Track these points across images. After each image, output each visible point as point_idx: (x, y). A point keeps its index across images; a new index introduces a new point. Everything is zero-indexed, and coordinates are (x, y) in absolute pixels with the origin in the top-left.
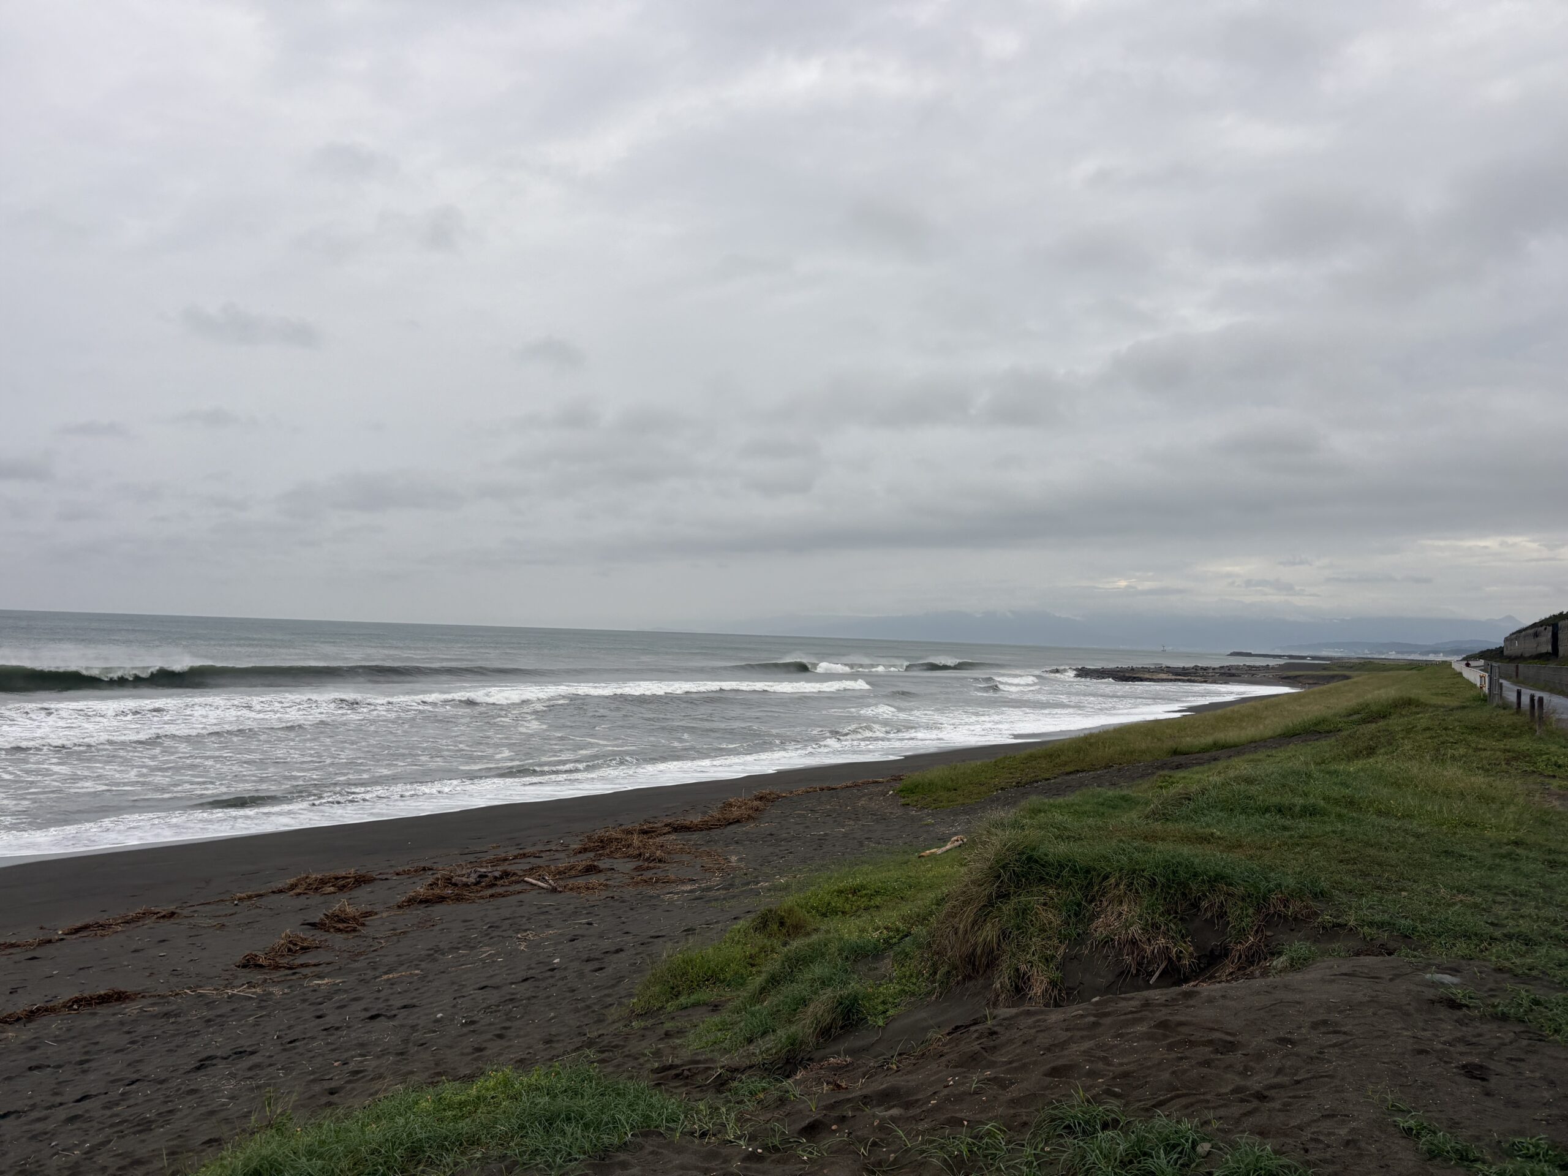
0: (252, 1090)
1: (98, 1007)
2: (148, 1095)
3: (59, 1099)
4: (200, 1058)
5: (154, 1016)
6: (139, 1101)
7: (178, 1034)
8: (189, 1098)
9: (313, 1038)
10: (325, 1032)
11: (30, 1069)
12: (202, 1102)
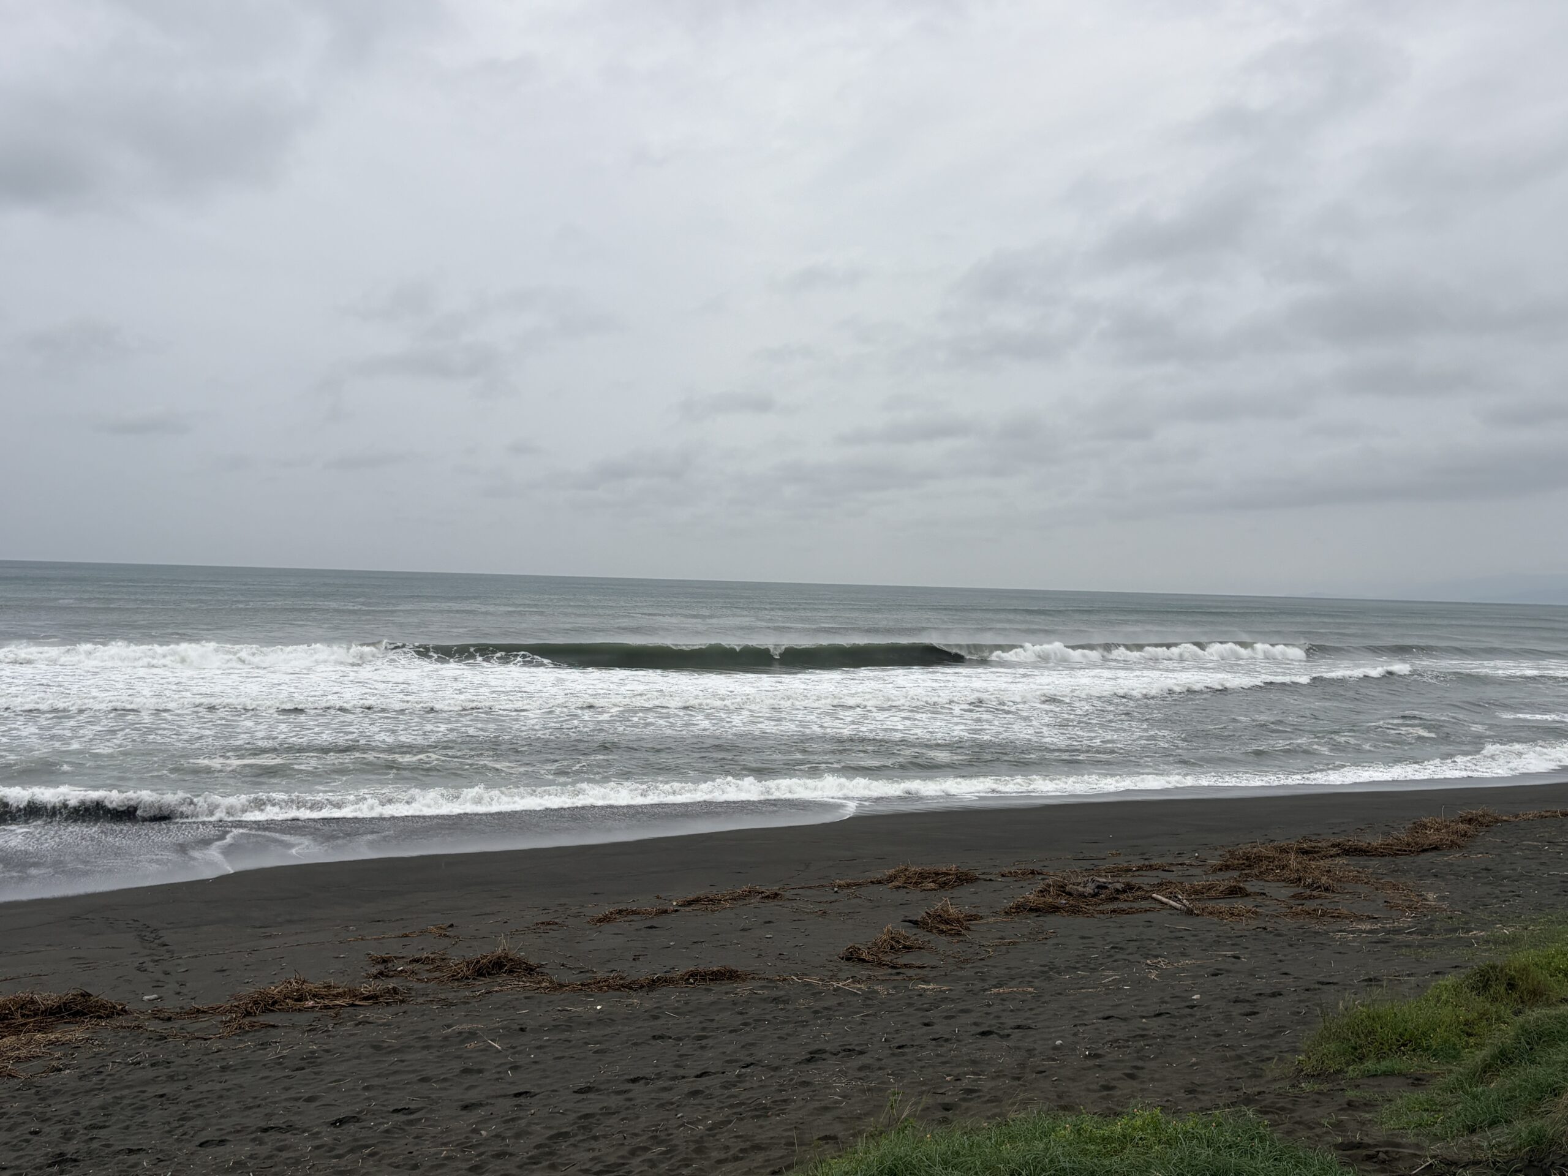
0: (864, 1091)
1: (712, 984)
2: (762, 1080)
3: (681, 1072)
4: (810, 1050)
5: (764, 1000)
6: (755, 1086)
7: (788, 1022)
8: (802, 1090)
9: (922, 1047)
10: (934, 1042)
11: (654, 1037)
12: (814, 1096)
